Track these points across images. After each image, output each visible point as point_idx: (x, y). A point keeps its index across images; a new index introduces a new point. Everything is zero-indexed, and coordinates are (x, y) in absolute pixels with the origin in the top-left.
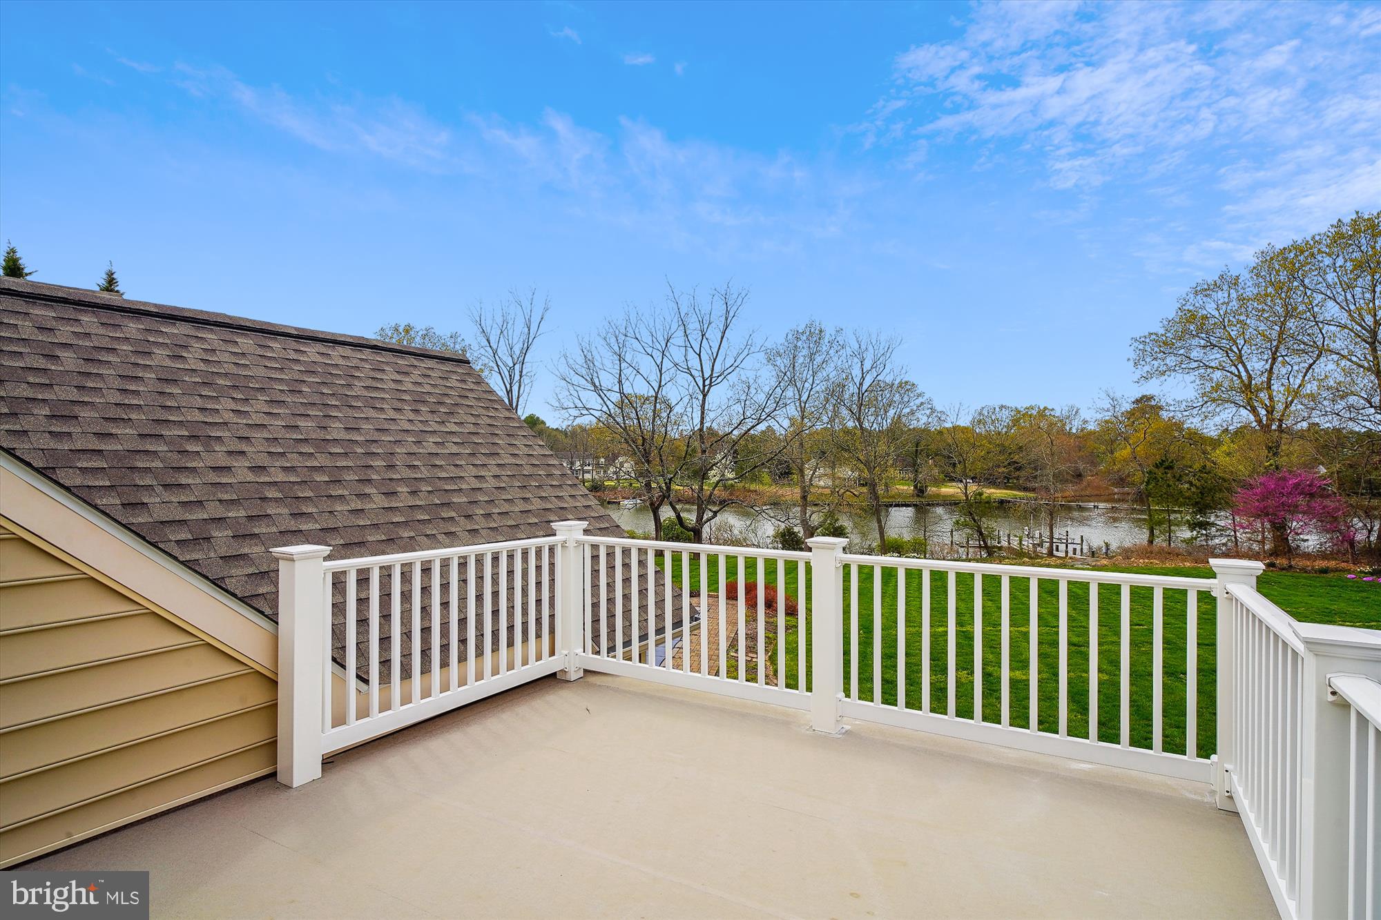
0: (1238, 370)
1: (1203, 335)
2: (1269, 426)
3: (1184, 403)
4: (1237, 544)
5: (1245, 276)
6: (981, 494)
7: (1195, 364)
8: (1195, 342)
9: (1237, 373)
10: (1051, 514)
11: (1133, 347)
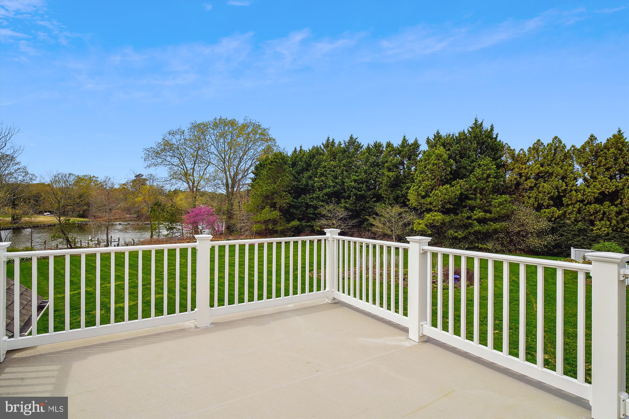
0: (183, 167)
1: (171, 152)
2: (193, 189)
3: (164, 179)
4: (183, 235)
5: (186, 131)
6: (69, 220)
7: (168, 163)
8: (168, 153)
9: (183, 168)
10: (107, 228)
11: (144, 152)
